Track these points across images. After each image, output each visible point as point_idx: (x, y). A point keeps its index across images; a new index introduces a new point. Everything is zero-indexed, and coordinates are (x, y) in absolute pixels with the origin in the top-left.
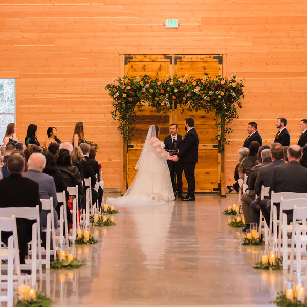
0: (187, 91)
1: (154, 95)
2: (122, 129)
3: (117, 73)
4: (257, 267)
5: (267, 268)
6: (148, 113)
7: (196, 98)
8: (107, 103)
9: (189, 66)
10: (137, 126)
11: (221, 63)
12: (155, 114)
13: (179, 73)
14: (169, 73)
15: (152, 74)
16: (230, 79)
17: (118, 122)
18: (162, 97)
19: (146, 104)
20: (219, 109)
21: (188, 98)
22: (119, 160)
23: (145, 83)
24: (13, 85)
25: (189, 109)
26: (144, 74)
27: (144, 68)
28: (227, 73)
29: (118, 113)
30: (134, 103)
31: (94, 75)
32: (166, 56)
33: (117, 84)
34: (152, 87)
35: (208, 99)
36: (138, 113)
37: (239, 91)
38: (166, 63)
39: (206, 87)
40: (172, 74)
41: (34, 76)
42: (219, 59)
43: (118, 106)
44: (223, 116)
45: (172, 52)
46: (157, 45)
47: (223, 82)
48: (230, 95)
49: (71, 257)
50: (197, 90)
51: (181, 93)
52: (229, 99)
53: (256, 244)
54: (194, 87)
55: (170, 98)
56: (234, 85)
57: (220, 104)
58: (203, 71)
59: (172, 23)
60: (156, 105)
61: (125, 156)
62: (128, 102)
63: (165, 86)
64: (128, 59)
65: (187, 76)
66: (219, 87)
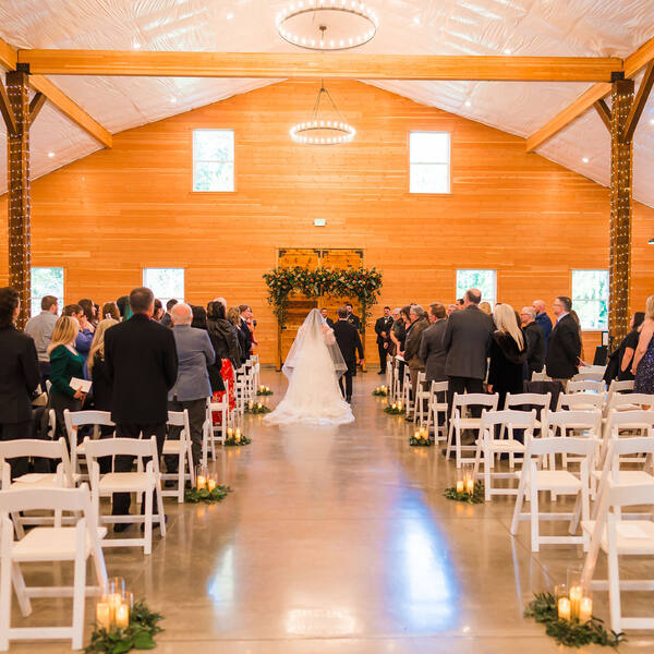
0: (333, 281)
1: (305, 283)
2: (277, 313)
3: (273, 264)
4: (452, 498)
5: (464, 499)
6: (300, 300)
7: (341, 286)
8: (264, 290)
9: (334, 259)
10: (291, 310)
11: (361, 257)
12: (305, 300)
13: (326, 265)
14: (317, 265)
15: (304, 266)
16: (370, 270)
17: (273, 307)
18: (312, 285)
19: (298, 292)
20: (361, 296)
21: (334, 287)
22: (273, 339)
23: (298, 273)
24: (182, 276)
25: (335, 296)
26: (296, 265)
27: (296, 261)
28: (368, 264)
29: (273, 299)
30: (287, 290)
31: (252, 266)
32: (315, 250)
33: (272, 273)
34: (303, 276)
35: (352, 287)
36: (291, 299)
37: (378, 281)
38: (314, 256)
39: (350, 277)
40: (320, 265)
41: (202, 266)
42: (360, 253)
43: (274, 293)
44: (365, 302)
45: (321, 247)
46: (309, 241)
47: (364, 273)
48: (371, 284)
49: (212, 485)
50: (342, 279)
51: (329, 282)
52: (370, 287)
53: (426, 445)
54: (339, 277)
55: (318, 286)
56: (374, 275)
57: (362, 292)
58: (346, 263)
59: (320, 222)
60: (307, 292)
61: (279, 336)
62: (282, 289)
63: (314, 276)
64: (282, 252)
65: (333, 268)
66: (361, 277)
